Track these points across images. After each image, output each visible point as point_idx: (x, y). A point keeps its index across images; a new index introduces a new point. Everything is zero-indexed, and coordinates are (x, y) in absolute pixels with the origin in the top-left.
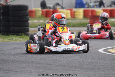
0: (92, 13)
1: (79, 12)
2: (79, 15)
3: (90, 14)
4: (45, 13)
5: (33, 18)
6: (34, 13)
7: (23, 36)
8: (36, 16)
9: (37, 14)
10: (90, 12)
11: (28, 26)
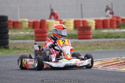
0: (83, 24)
1: (70, 23)
2: (70, 26)
3: (81, 25)
4: (32, 24)
5: (19, 29)
6: (20, 24)
7: (2, 49)
8: (22, 27)
9: (23, 25)
10: (81, 23)
11: (8, 38)
